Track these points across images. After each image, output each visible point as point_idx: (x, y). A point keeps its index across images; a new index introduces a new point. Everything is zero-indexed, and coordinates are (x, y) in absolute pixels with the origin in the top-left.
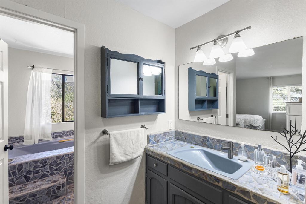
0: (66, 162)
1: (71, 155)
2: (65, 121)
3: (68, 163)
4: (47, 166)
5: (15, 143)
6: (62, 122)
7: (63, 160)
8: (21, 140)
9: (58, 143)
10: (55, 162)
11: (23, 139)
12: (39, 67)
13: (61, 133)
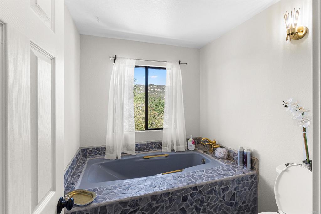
0: (165, 206)
1: (172, 194)
2: (149, 128)
3: (168, 208)
4: (138, 212)
5: (96, 155)
6: (146, 130)
7: (160, 202)
8: (103, 152)
9: (143, 160)
10: (150, 205)
11: (105, 151)
12: (121, 58)
13: (145, 144)
